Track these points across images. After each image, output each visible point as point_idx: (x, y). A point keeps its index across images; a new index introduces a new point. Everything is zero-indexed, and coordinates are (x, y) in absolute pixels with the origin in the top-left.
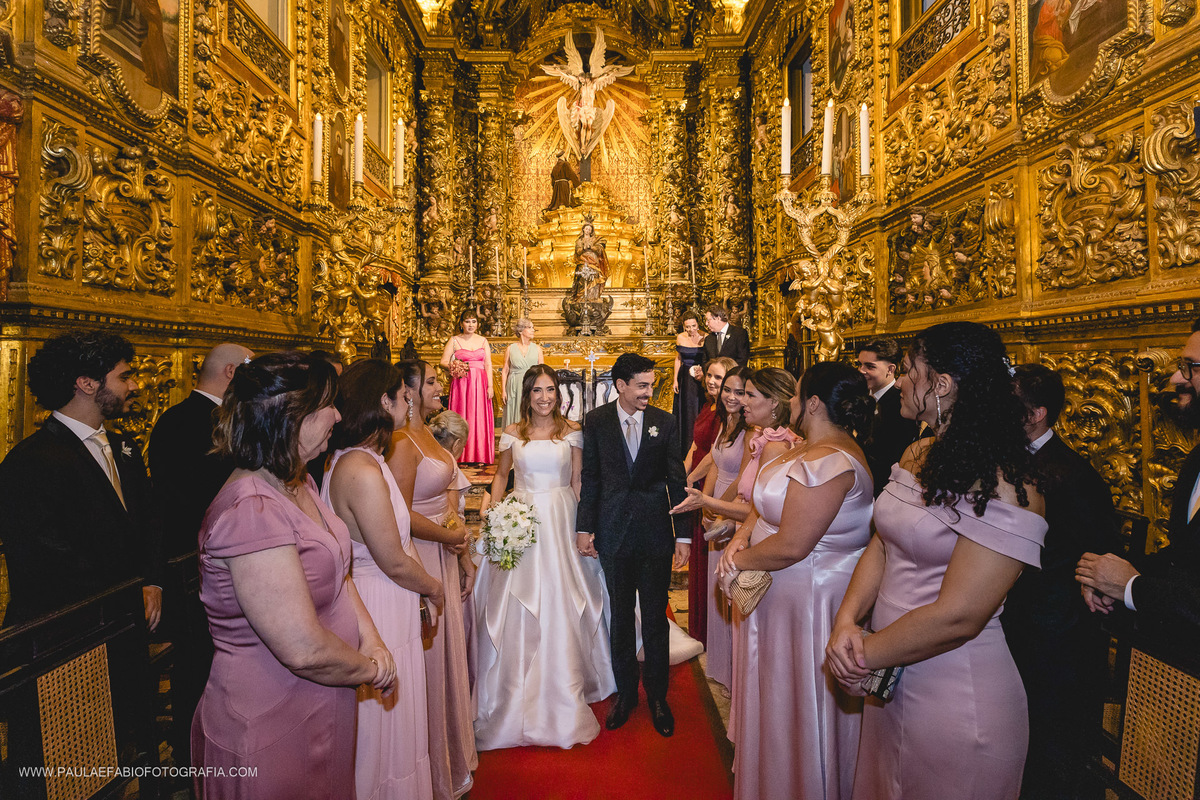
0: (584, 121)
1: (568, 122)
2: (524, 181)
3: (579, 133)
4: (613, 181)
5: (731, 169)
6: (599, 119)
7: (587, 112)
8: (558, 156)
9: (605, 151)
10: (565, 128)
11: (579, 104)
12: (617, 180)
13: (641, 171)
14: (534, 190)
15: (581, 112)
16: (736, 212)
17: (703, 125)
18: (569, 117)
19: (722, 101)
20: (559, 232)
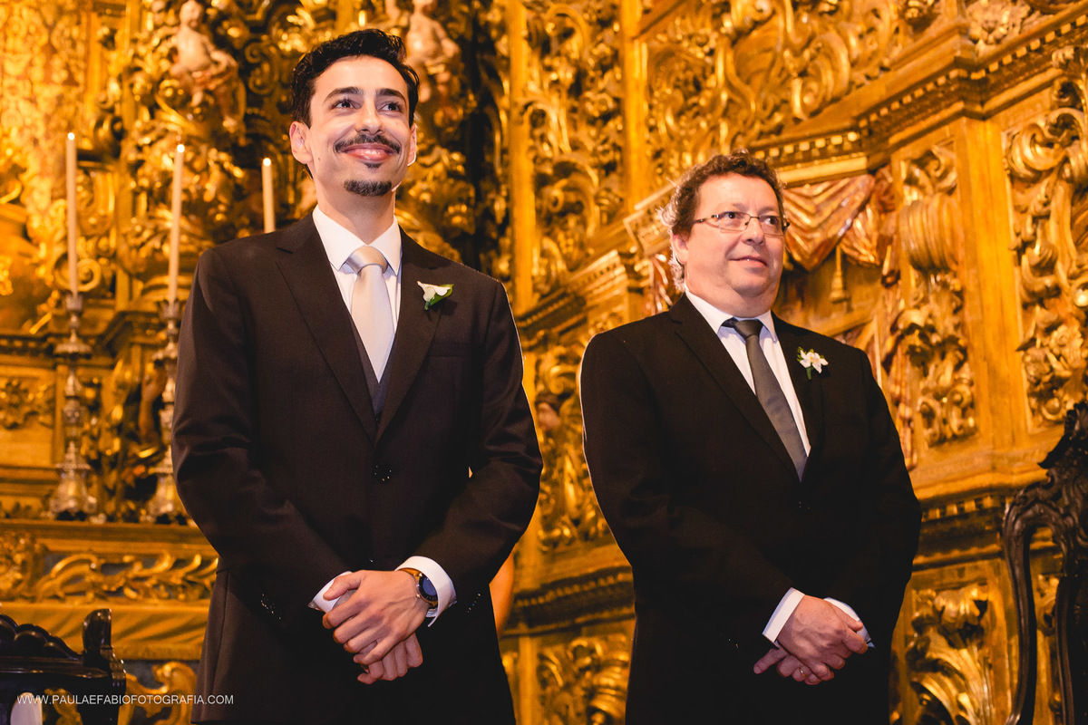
16: (439, 51)
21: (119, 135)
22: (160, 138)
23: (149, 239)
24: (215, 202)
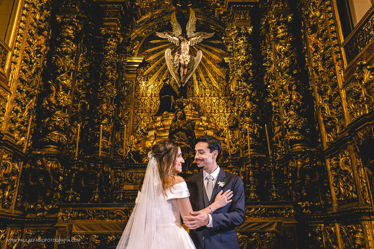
0: (182, 62)
1: (172, 64)
2: (142, 101)
3: (179, 71)
4: (202, 101)
5: (291, 68)
6: (192, 62)
7: (185, 57)
8: (164, 81)
9: (196, 82)
10: (170, 68)
11: (180, 53)
12: (204, 100)
13: (220, 95)
14: (149, 106)
15: (181, 57)
16: (299, 98)
17: (265, 45)
18: (173, 61)
19: (278, 23)
20: (161, 127)
21: (237, 123)
22: (245, 123)
23: (245, 143)
24: (257, 134)
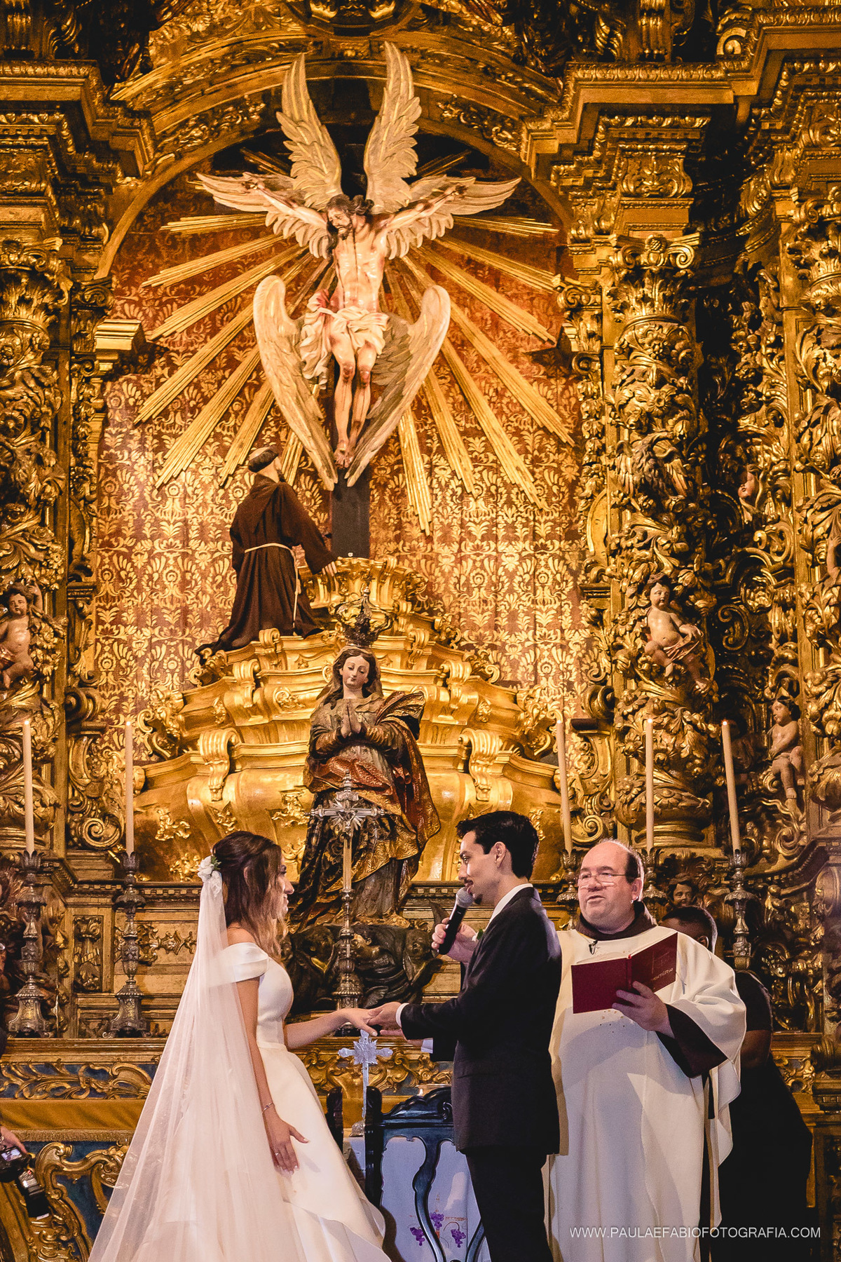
6: (396, 350)
8: (255, 468)
10: (282, 385)
11: (332, 300)
17: (755, 323)
18: (294, 344)
21: (610, 704)
22: (642, 706)
23: (635, 795)
24: (692, 758)
